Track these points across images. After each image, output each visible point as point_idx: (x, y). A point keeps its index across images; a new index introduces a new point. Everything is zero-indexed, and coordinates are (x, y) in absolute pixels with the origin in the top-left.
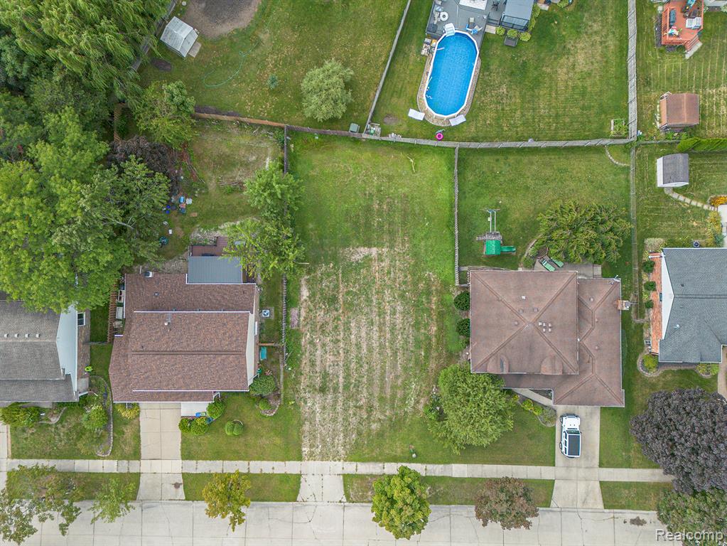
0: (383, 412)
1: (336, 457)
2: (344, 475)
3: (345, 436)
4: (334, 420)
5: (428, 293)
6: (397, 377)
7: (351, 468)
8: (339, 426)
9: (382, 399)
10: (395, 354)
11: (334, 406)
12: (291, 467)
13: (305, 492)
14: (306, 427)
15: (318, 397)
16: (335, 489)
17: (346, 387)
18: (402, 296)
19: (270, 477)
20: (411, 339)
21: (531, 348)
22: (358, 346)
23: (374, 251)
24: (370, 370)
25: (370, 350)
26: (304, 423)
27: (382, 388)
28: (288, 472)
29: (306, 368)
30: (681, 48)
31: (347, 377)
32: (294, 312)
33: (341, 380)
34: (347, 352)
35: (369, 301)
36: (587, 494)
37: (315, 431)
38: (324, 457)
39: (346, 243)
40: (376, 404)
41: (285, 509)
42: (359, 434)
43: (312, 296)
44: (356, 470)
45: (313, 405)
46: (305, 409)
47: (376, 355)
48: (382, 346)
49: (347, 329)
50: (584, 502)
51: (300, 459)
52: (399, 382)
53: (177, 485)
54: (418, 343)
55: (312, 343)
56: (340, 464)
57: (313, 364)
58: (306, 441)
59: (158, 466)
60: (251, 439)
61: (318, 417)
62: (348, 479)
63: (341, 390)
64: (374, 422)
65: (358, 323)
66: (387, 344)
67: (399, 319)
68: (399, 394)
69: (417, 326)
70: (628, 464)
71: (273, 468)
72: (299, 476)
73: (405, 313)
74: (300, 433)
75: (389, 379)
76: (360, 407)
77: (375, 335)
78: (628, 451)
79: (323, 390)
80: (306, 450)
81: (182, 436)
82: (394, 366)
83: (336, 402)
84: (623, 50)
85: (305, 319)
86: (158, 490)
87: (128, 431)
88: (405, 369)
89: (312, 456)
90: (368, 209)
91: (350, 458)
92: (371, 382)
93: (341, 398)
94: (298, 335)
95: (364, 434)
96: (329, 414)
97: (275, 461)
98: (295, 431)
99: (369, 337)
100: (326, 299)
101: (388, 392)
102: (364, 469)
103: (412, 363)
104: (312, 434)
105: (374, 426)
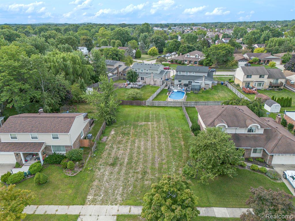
0: (153, 175)
1: (114, 202)
2: (118, 216)
3: (123, 189)
6: (162, 160)
7: (125, 210)
8: (120, 183)
9: (152, 169)
10: (161, 150)
11: (119, 173)
12: (74, 210)
14: (96, 183)
15: (109, 168)
17: (129, 163)
18: (164, 133)
19: (51, 216)
20: (170, 145)
22: (139, 148)
23: (149, 123)
24: (145, 156)
25: (146, 149)
26: (94, 181)
27: (153, 164)
28: (69, 214)
29: (105, 155)
31: (131, 158)
32: (104, 138)
33: (126, 160)
34: (131, 149)
35: (146, 134)
37: (101, 185)
38: (103, 202)
39: (136, 121)
40: (149, 171)
42: (135, 187)
43: (116, 134)
44: (130, 211)
45: (104, 172)
46: (98, 173)
47: (149, 151)
48: (153, 149)
49: (134, 142)
51: (83, 203)
52: (164, 162)
54: (175, 147)
55: (112, 147)
56: (116, 207)
57: (110, 154)
58: (92, 192)
60: (48, 190)
61: (105, 178)
62: (121, 218)
63: (125, 165)
64: (147, 180)
66: (156, 147)
67: (163, 140)
68: (165, 167)
69: (173, 141)
71: (57, 211)
73: (166, 138)
74: (90, 186)
75: (158, 160)
76: (137, 173)
77: (149, 144)
79: (113, 165)
80: (90, 197)
82: (161, 155)
83: (121, 170)
85: (110, 140)
88: (168, 156)
89: (94, 202)
90: (147, 116)
91: (124, 203)
92: (145, 161)
93: (124, 169)
94: (105, 144)
95: (139, 187)
96: (115, 176)
97: (61, 204)
98: (86, 185)
99: (145, 145)
100: (123, 134)
101: (157, 166)
102: (137, 210)
103: (171, 154)
104: (99, 188)
105: (146, 183)
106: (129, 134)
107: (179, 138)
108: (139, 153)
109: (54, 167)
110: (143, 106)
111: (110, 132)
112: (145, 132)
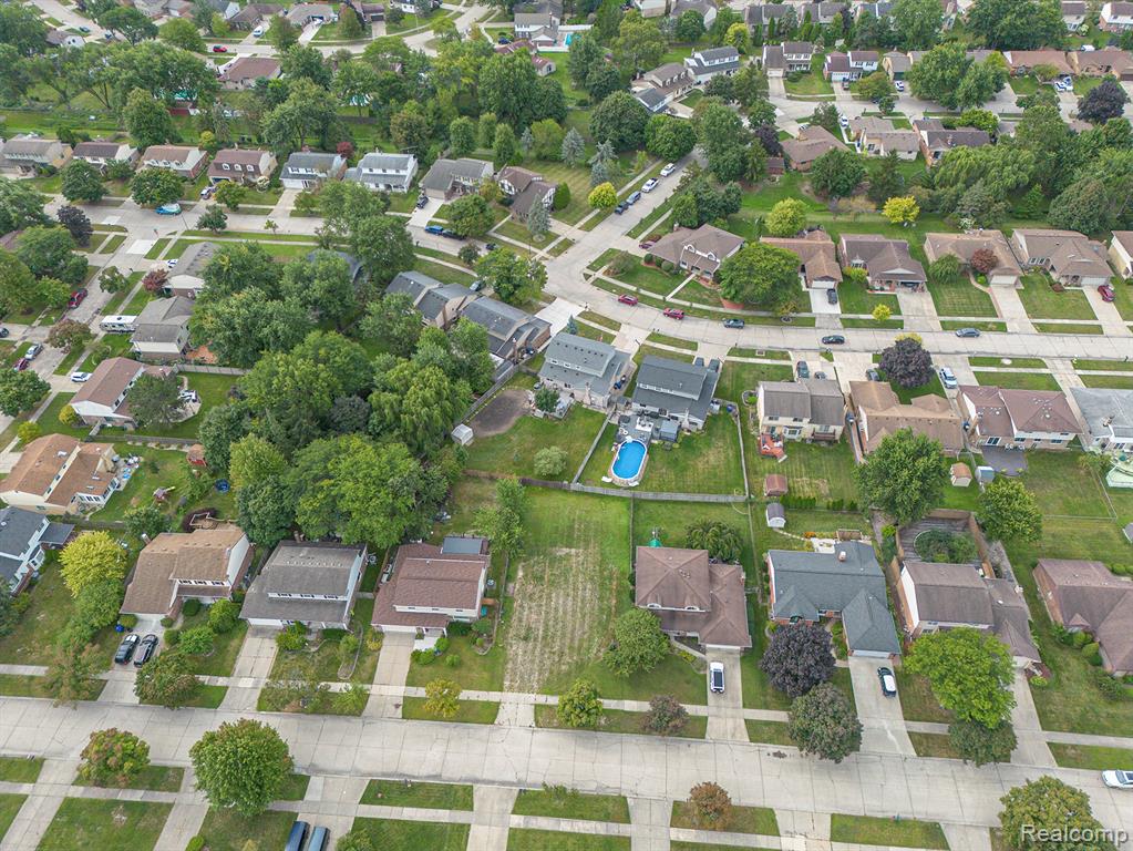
0: (571, 657)
1: (531, 690)
2: (536, 705)
3: (540, 675)
4: (532, 661)
5: (611, 578)
6: (584, 633)
7: (541, 699)
8: (536, 667)
9: (571, 648)
10: (584, 616)
11: (533, 652)
12: (494, 696)
13: (502, 716)
14: (510, 666)
15: (522, 643)
16: (527, 715)
17: (544, 638)
18: (592, 579)
19: (474, 703)
20: (596, 608)
21: (676, 588)
22: (556, 610)
23: (573, 550)
24: (564, 627)
25: (565, 613)
26: (508, 662)
27: (572, 640)
28: (490, 700)
29: (514, 623)
30: (774, 457)
31: (546, 630)
32: (511, 585)
33: (541, 632)
34: (547, 613)
35: (566, 581)
36: (735, 729)
37: (516, 669)
38: (521, 690)
39: (554, 544)
40: (567, 651)
41: (484, 730)
42: (551, 673)
43: (525, 576)
44: (546, 701)
45: (517, 649)
46: (511, 652)
47: (569, 617)
48: (574, 611)
49: (549, 598)
50: (733, 735)
51: (501, 690)
52: (585, 637)
53: (397, 706)
54: (601, 610)
55: (521, 606)
56: (533, 696)
57: (520, 621)
58: (508, 676)
59: (385, 690)
60: (463, 672)
61: (520, 659)
62: (538, 708)
63: (540, 640)
64: (564, 664)
65: (558, 596)
66: (578, 610)
67: (588, 593)
68: (585, 645)
69: (601, 599)
70: (766, 706)
71: (478, 697)
72: (499, 704)
73: (593, 590)
74: (504, 669)
75: (578, 633)
76: (554, 653)
77: (570, 604)
78: (765, 696)
79: (526, 639)
80: (507, 683)
81: (411, 667)
82: (582, 625)
83: (535, 648)
84: (738, 457)
85: (519, 590)
86: (381, 709)
87: (369, 661)
88: (591, 628)
89: (511, 688)
90: (571, 527)
91: (541, 692)
92: (564, 635)
93: (539, 646)
94: (512, 600)
95: (555, 673)
96: (529, 657)
97: (480, 690)
98: (500, 668)
99: (565, 604)
100: (535, 578)
101: (576, 643)
102: (554, 700)
103: (596, 624)
104: (514, 671)
105: (563, 667)
106: (542, 578)
107: (611, 590)
108: (556, 620)
109: (460, 641)
110: (565, 491)
111: (516, 571)
112: (565, 574)
